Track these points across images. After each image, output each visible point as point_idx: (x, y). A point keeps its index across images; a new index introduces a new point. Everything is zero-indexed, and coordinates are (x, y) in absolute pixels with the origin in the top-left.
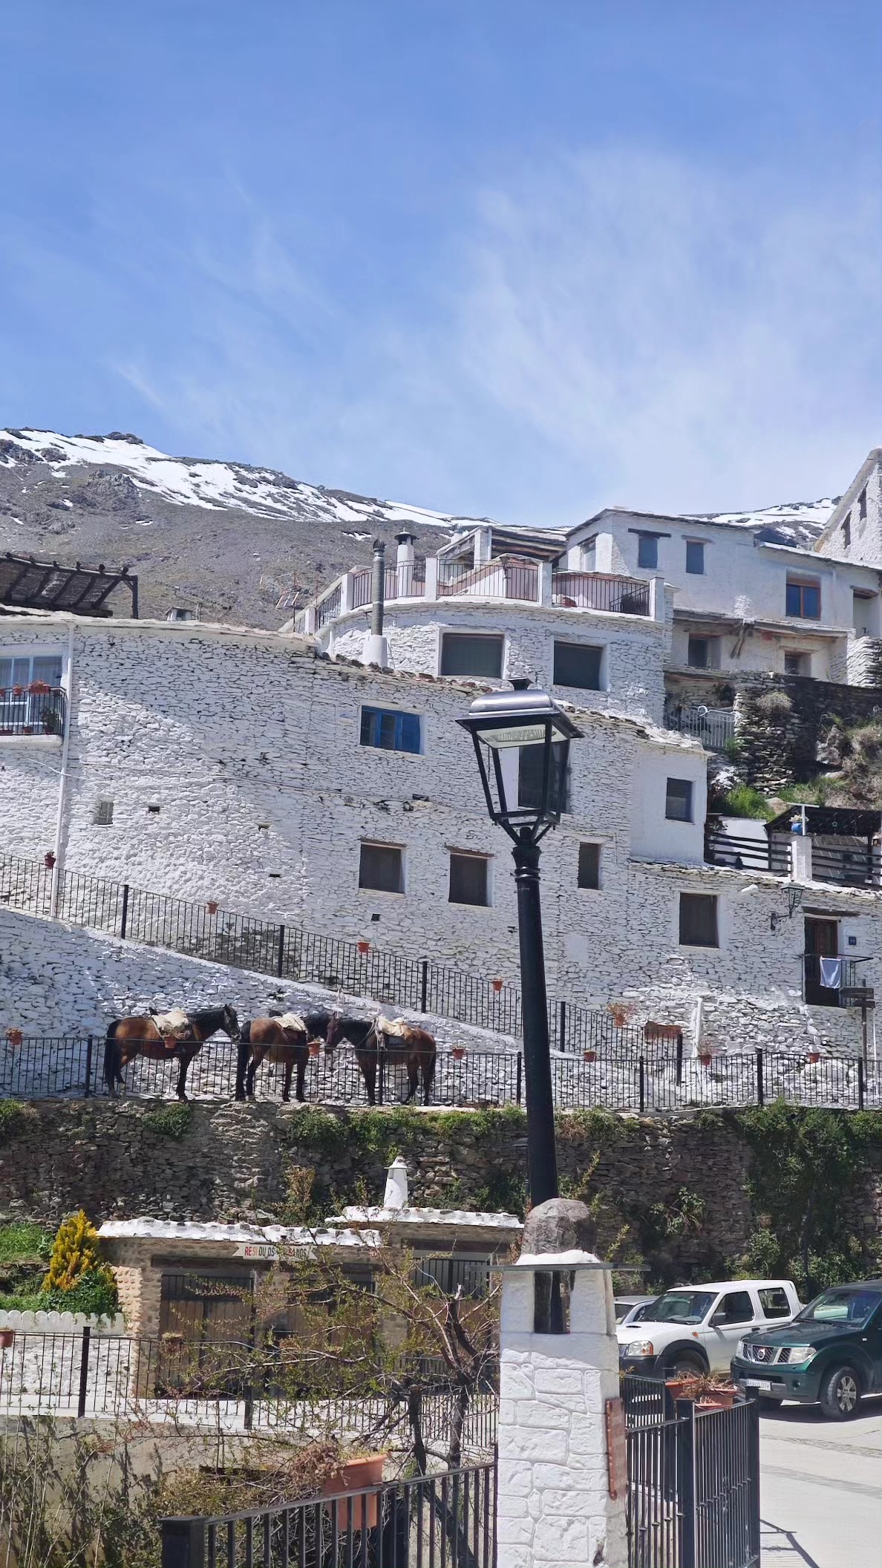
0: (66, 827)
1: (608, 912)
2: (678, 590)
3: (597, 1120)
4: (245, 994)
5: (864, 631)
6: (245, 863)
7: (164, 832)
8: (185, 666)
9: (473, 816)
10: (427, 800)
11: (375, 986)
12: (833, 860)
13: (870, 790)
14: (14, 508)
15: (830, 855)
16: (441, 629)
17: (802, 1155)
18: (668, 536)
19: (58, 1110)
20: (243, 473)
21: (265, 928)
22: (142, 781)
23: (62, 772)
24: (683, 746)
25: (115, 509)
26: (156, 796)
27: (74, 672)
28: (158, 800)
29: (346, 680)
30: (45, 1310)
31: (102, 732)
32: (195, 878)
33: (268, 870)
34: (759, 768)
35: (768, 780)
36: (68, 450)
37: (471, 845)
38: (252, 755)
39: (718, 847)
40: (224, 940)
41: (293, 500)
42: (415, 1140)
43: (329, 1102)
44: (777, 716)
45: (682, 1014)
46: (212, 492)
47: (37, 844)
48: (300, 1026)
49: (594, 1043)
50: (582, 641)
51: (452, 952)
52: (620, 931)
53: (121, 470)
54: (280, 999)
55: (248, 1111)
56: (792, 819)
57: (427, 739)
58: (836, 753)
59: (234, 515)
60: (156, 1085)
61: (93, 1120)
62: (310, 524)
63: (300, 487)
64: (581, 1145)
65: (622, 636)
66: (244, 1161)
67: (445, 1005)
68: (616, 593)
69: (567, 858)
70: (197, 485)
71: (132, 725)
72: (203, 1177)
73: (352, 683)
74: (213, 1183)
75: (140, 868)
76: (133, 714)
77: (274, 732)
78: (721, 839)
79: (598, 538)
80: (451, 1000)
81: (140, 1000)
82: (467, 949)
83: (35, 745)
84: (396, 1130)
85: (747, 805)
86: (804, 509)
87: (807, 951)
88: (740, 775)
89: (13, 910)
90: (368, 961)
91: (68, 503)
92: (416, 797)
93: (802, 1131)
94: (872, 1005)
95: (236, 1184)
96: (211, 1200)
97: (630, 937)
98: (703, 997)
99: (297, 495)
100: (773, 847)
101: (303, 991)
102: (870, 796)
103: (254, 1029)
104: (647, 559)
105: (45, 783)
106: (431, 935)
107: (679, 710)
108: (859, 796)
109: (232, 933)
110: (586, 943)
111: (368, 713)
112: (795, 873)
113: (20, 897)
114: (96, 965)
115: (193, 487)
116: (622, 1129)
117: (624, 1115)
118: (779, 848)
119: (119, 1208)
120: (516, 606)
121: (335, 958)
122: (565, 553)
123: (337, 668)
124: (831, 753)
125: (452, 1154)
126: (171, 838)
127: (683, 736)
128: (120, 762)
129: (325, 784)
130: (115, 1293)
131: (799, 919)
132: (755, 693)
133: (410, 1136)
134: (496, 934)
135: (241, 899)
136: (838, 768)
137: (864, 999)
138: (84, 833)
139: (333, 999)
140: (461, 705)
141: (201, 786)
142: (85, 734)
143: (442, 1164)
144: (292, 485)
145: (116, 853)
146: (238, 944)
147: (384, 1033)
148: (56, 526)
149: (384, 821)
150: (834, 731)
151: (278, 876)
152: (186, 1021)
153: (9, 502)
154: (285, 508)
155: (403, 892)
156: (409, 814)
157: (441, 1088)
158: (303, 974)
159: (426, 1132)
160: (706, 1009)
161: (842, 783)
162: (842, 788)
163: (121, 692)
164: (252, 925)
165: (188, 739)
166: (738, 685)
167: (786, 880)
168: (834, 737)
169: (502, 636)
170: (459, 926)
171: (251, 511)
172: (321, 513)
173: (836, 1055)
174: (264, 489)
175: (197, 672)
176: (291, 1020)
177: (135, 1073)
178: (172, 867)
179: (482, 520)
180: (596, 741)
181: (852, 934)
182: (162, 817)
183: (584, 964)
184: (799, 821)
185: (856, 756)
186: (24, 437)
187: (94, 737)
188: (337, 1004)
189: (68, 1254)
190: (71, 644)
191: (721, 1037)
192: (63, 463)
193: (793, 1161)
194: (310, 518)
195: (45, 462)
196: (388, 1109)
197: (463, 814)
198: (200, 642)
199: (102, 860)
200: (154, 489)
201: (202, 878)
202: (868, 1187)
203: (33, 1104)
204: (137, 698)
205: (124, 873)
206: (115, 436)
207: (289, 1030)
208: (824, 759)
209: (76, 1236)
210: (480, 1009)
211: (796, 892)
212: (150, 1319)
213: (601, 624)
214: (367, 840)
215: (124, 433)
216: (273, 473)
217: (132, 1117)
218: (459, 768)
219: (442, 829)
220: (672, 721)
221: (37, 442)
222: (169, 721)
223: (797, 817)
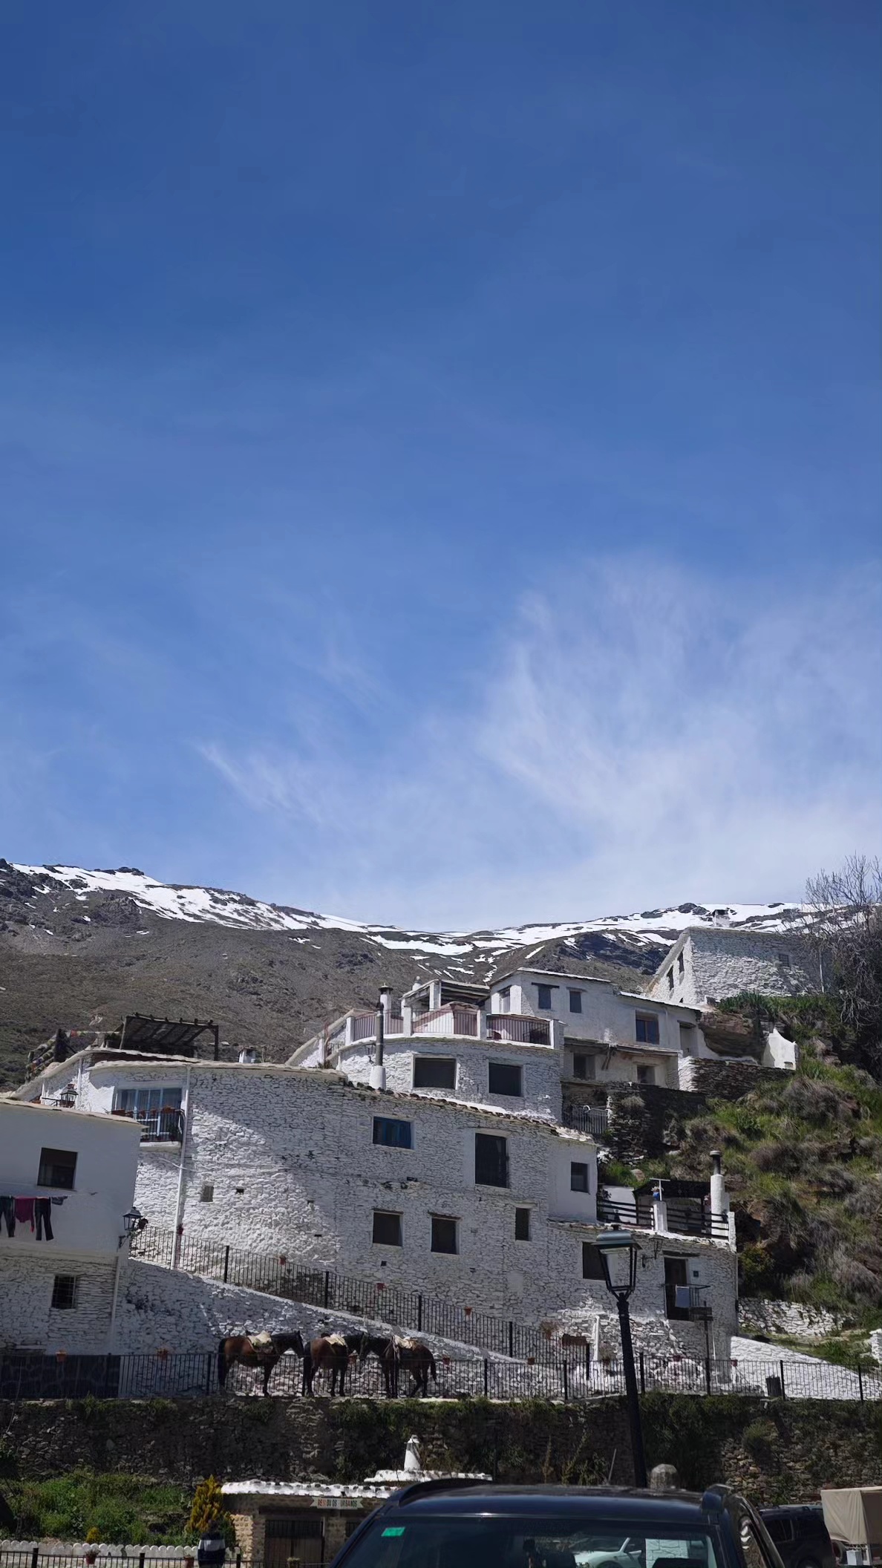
0: (182, 1204)
1: (535, 1256)
2: (567, 1025)
3: (537, 1406)
4: (304, 1319)
5: (688, 1052)
6: (299, 1227)
7: (247, 1206)
8: (261, 1093)
9: (446, 1191)
10: (416, 1181)
11: (384, 1312)
12: (679, 1217)
13: (699, 1164)
14: (47, 923)
15: (678, 1213)
16: (415, 1055)
17: (673, 1429)
18: (558, 987)
19: (190, 1404)
20: (217, 895)
21: (312, 1272)
22: (233, 1172)
23: (181, 1166)
24: (581, 1140)
25: (121, 923)
26: (242, 1182)
27: (189, 1098)
28: (243, 1184)
29: (363, 1100)
30: (190, 1545)
31: (207, 1139)
32: (267, 1239)
33: (314, 1231)
34: (625, 1149)
35: (631, 1157)
36: (88, 880)
37: (446, 1211)
38: (303, 1153)
39: (606, 1210)
40: (286, 1281)
41: (252, 914)
42: (419, 1423)
43: (359, 1396)
44: (635, 1112)
45: (586, 1328)
46: (193, 909)
47: (163, 1216)
48: (342, 1342)
49: (528, 1350)
50: (506, 1063)
51: (433, 1287)
52: (544, 1269)
53: (126, 894)
54: (326, 1324)
55: (311, 1403)
56: (653, 1189)
57: (416, 1140)
58: (676, 1138)
59: (210, 926)
60: (246, 1385)
61: (211, 1412)
62: (265, 931)
63: (258, 905)
64: (528, 1424)
65: (534, 1058)
66: (308, 1439)
67: (430, 1325)
68: (526, 1029)
69: (508, 1219)
70: (183, 905)
71: (226, 1134)
72: (282, 1450)
73: (368, 1101)
74: (289, 1455)
75: (230, 1232)
76: (228, 1126)
77: (317, 1136)
78: (606, 1204)
79: (511, 989)
80: (434, 1321)
81: (237, 1325)
82: (444, 1285)
83: (163, 1148)
84: (406, 1416)
85: (618, 1174)
86: (621, 920)
87: (666, 1282)
88: (613, 1154)
89: (147, 1262)
90: (379, 1295)
91: (87, 919)
92: (409, 1179)
93: (671, 1411)
94: (711, 1319)
95: (304, 1455)
96: (287, 1467)
97: (550, 1273)
98: (599, 1315)
99: (255, 911)
100: (639, 1209)
101: (341, 1318)
102: (699, 1167)
103: (313, 1346)
104: (544, 1003)
105: (169, 1174)
106: (420, 1275)
107: (571, 1108)
108: (692, 1168)
109: (291, 1277)
110: (521, 1278)
111: (378, 1121)
112: (656, 1226)
113: (151, 1253)
114: (208, 1301)
115: (180, 906)
116: (553, 1412)
117: (555, 1402)
118: (643, 1209)
119: (228, 1473)
120: (464, 1040)
121: (357, 1293)
122: (489, 997)
123: (358, 1092)
124: (672, 1137)
125: (444, 1433)
126: (251, 1211)
127: (580, 1133)
128: (218, 1159)
129: (351, 1171)
130: (233, 1532)
131: (661, 1258)
132: (620, 1096)
133: (417, 1419)
134: (462, 1273)
135: (297, 1252)
136: (677, 1148)
137: (705, 1315)
138: (194, 1208)
139: (361, 1323)
140: (438, 1115)
141: (270, 1174)
142: (197, 1140)
143: (438, 1439)
144: (252, 903)
145: (215, 1222)
146: (295, 1284)
147: (399, 1346)
148: (77, 936)
149: (389, 1196)
150: (673, 1122)
151: (320, 1236)
152: (270, 1339)
153: (43, 918)
154: (247, 920)
155: (401, 1245)
156: (404, 1191)
157: (432, 1386)
158: (337, 1304)
159: (427, 1416)
160: (602, 1324)
161: (680, 1158)
162: (680, 1162)
163: (220, 1112)
164: (304, 1271)
165: (262, 1142)
166: (609, 1091)
167: (651, 1232)
168: (674, 1127)
169: (455, 1060)
170: (438, 1268)
171: (222, 922)
172: (273, 923)
173: (689, 1355)
174: (232, 906)
175: (269, 1097)
176: (336, 1338)
177: (233, 1377)
178: (252, 1231)
179: (391, 927)
180: (524, 1138)
181: (696, 1269)
182: (246, 1196)
183: (521, 1294)
184: (658, 1190)
185: (689, 1140)
186: (58, 872)
187: (202, 1142)
188: (363, 1325)
189: (204, 1506)
190: (188, 1079)
191: (612, 1344)
192: (85, 890)
193: (667, 1433)
194: (265, 927)
195: (72, 889)
196: (400, 1400)
197: (440, 1190)
198: (271, 1077)
199: (206, 1227)
200: (151, 908)
201: (271, 1238)
202: (716, 1451)
203: (174, 1400)
204: (230, 1116)
205: (221, 1236)
206: (124, 870)
207: (336, 1345)
208: (668, 1142)
209: (209, 1494)
210: (453, 1327)
211: (657, 1239)
212: (258, 1552)
213: (519, 1052)
214: (378, 1210)
215: (131, 868)
216: (238, 895)
217: (237, 1408)
218: (436, 1158)
219: (426, 1201)
220: (568, 1121)
221: (66, 875)
222: (251, 1131)
223: (656, 1188)
